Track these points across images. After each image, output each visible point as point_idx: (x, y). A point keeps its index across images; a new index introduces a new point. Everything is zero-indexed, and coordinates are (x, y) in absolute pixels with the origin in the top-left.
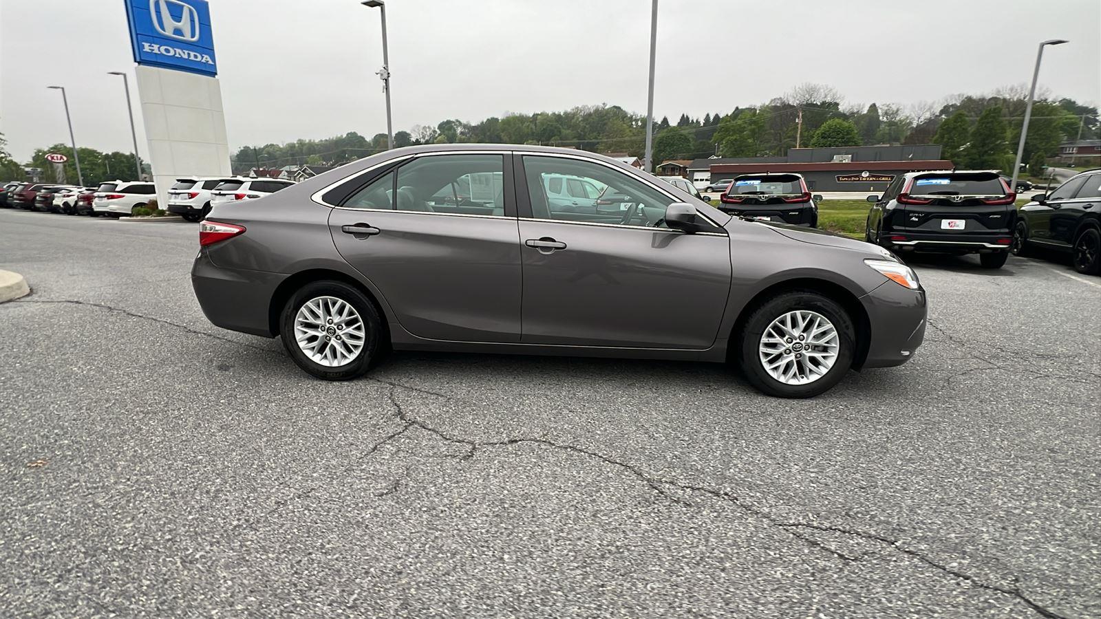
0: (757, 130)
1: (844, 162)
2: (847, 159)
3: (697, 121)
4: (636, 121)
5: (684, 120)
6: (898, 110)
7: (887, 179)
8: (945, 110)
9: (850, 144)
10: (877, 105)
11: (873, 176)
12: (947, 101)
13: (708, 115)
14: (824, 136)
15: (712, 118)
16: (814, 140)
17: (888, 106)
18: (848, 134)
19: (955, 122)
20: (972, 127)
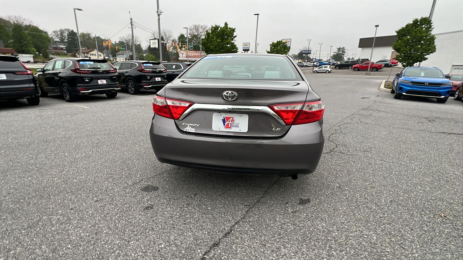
20: (11, 34)
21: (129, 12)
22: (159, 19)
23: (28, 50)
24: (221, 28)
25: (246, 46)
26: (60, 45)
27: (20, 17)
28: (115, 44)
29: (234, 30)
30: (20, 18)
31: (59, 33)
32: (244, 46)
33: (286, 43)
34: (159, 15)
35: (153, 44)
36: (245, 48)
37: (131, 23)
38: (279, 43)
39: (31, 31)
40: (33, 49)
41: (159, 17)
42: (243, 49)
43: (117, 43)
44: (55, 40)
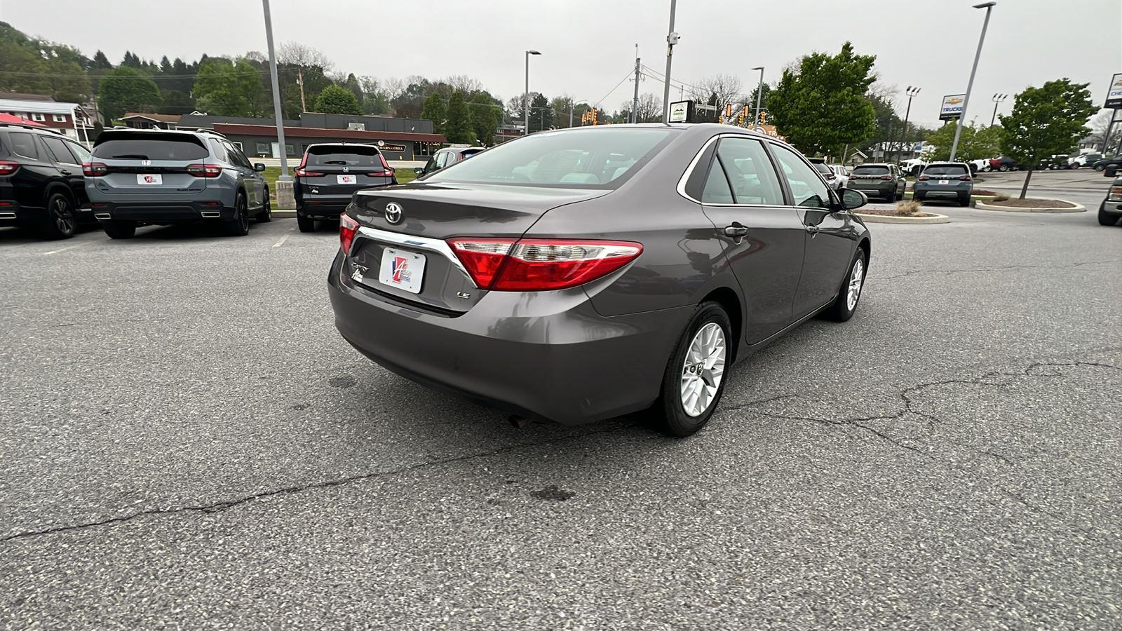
0: (250, 87)
1: (359, 130)
2: (361, 128)
3: (152, 64)
4: (48, 50)
5: (131, 60)
6: (375, 83)
7: (399, 149)
8: (410, 88)
9: (354, 112)
10: (356, 76)
11: (388, 146)
12: (410, 80)
13: (165, 58)
14: (327, 101)
15: (172, 63)
16: (318, 105)
17: (366, 78)
18: (350, 102)
19: (434, 101)
20: (446, 108)
21: (637, 46)
22: (670, 55)
23: (465, 137)
24: (828, 60)
25: (952, 103)
26: (516, 125)
27: (465, 77)
28: (614, 118)
29: (868, 62)
30: (465, 79)
31: (519, 102)
32: (946, 106)
33: (1085, 86)
34: (671, 46)
35: (677, 114)
36: (947, 110)
37: (637, 68)
38: (1053, 89)
39: (476, 101)
40: (473, 134)
41: (671, 49)
42: (941, 115)
43: (617, 116)
44: (512, 115)
